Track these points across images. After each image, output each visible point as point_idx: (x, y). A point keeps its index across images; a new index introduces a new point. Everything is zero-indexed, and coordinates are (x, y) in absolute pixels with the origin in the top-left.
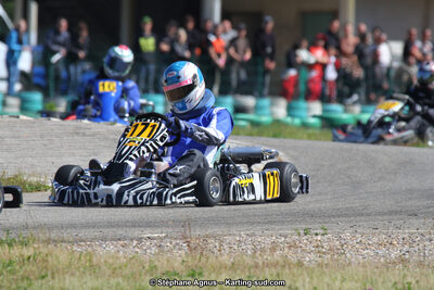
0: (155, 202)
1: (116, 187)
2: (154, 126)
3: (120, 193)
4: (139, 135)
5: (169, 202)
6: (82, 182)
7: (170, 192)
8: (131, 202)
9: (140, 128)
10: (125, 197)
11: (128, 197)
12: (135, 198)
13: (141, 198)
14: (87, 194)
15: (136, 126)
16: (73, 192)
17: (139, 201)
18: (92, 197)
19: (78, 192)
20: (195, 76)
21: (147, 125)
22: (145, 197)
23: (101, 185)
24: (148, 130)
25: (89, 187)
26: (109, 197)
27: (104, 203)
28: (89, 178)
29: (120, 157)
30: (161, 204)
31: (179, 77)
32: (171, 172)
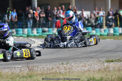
1: (65, 43)
2: (70, 27)
4: (67, 29)
5: (79, 46)
6: (55, 42)
7: (79, 44)
8: (70, 47)
9: (66, 28)
10: (68, 46)
11: (69, 45)
12: (71, 46)
13: (72, 45)
14: (58, 45)
15: (65, 27)
16: (53, 45)
17: (72, 46)
19: (55, 45)
20: (73, 14)
21: (68, 27)
22: (73, 45)
23: (61, 43)
24: (69, 28)
25: (58, 43)
26: (64, 45)
27: (63, 47)
28: (57, 41)
29: (65, 35)
30: (77, 47)
31: (69, 15)
32: (75, 38)
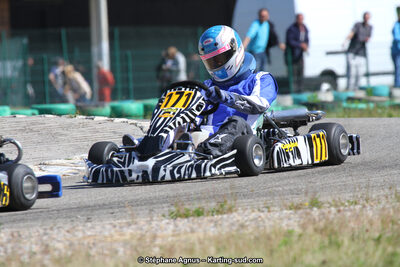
0: (194, 175)
1: (151, 162)
3: (156, 169)
4: (173, 106)
5: (208, 174)
6: (116, 159)
7: (210, 164)
8: (168, 177)
10: (162, 173)
11: (165, 172)
12: (172, 172)
13: (179, 172)
14: (122, 172)
15: (171, 96)
16: (107, 171)
17: (177, 176)
18: (127, 174)
19: (112, 171)
20: (232, 41)
21: (181, 94)
22: (183, 170)
23: (136, 161)
24: (184, 98)
25: (123, 164)
26: (145, 173)
27: (140, 180)
28: (123, 155)
29: (155, 130)
30: (200, 177)
31: (216, 44)
32: (212, 141)
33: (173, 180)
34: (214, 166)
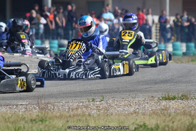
0: (84, 77)
1: (67, 71)
2: (80, 44)
3: (69, 73)
4: (74, 48)
5: (90, 77)
6: (52, 68)
7: (90, 73)
8: (74, 77)
9: (74, 45)
10: (71, 75)
11: (73, 75)
12: (75, 75)
13: (78, 75)
14: (55, 73)
15: (72, 44)
16: (48, 72)
17: (77, 77)
18: (57, 74)
19: (51, 73)
20: (91, 22)
21: (77, 44)
22: (80, 75)
23: (61, 70)
24: (78, 46)
25: (55, 70)
26: (65, 75)
27: (63, 77)
28: (55, 66)
29: (68, 58)
31: (85, 23)
32: (86, 63)
33: (76, 79)
34: (92, 74)
